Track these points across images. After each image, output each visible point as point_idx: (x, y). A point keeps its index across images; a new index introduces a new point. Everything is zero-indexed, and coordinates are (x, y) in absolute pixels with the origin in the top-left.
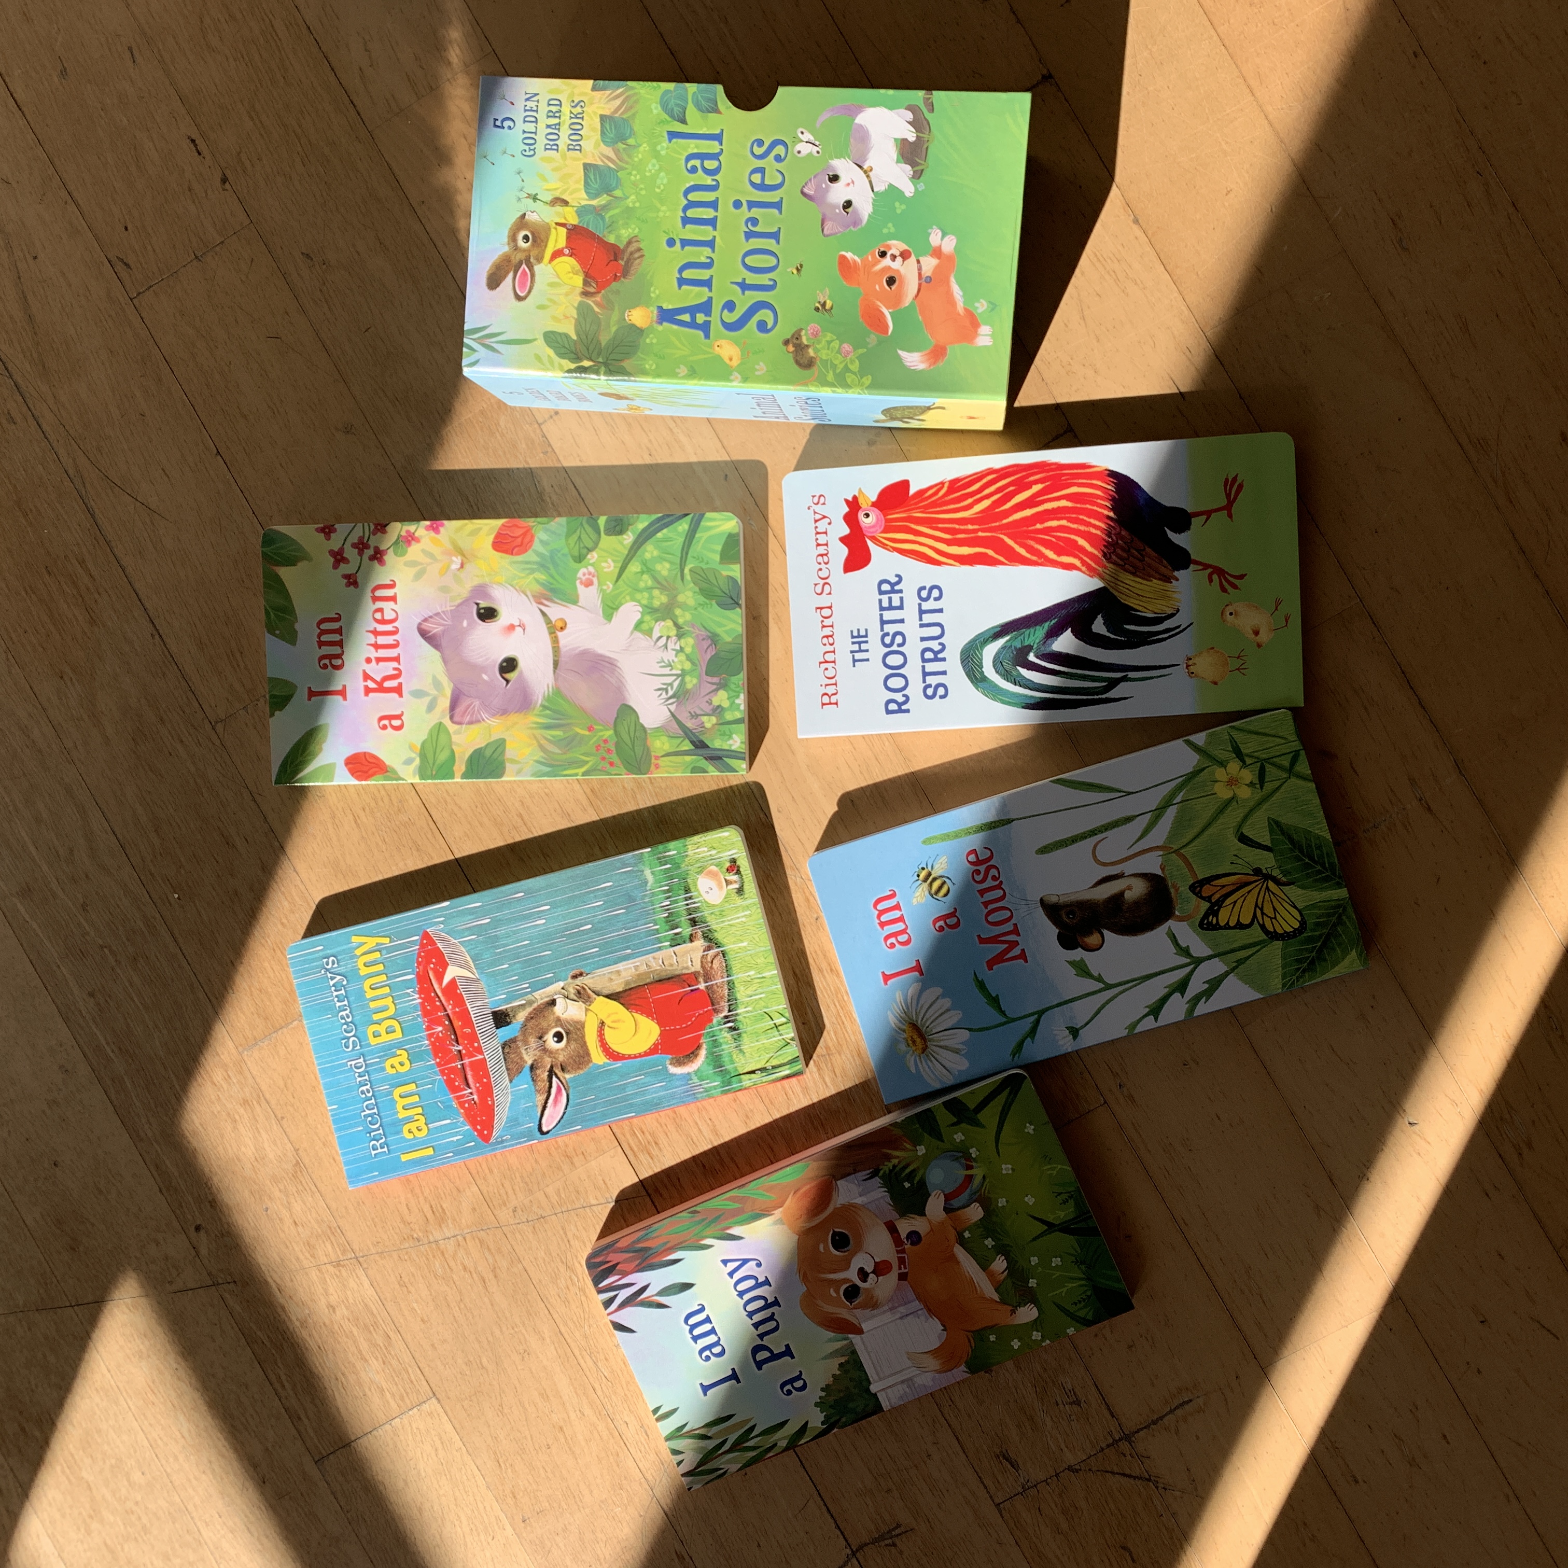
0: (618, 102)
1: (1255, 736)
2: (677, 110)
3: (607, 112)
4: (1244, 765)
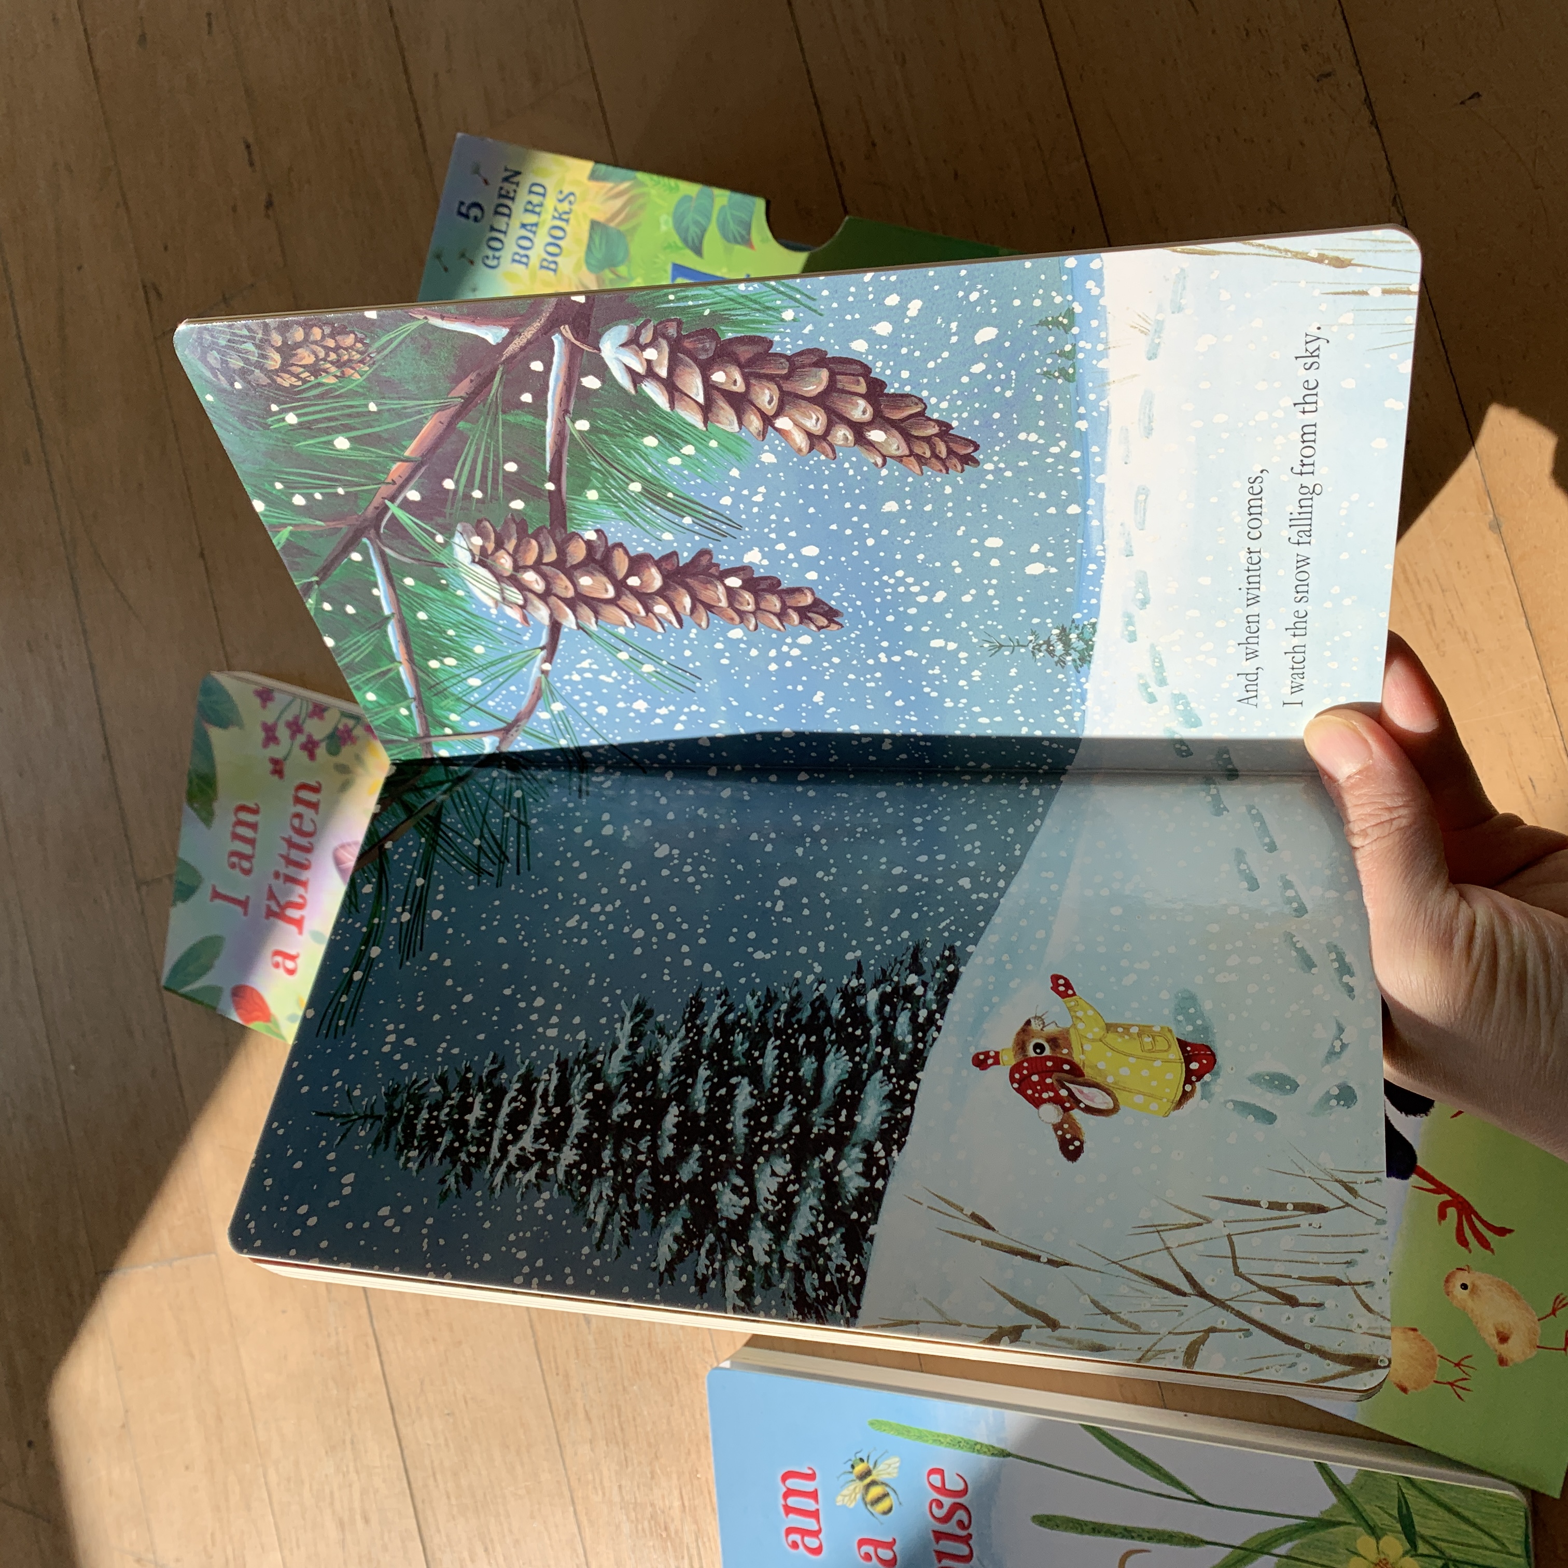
0: (618, 203)
2: (693, 230)
3: (601, 218)
4: (1413, 1550)
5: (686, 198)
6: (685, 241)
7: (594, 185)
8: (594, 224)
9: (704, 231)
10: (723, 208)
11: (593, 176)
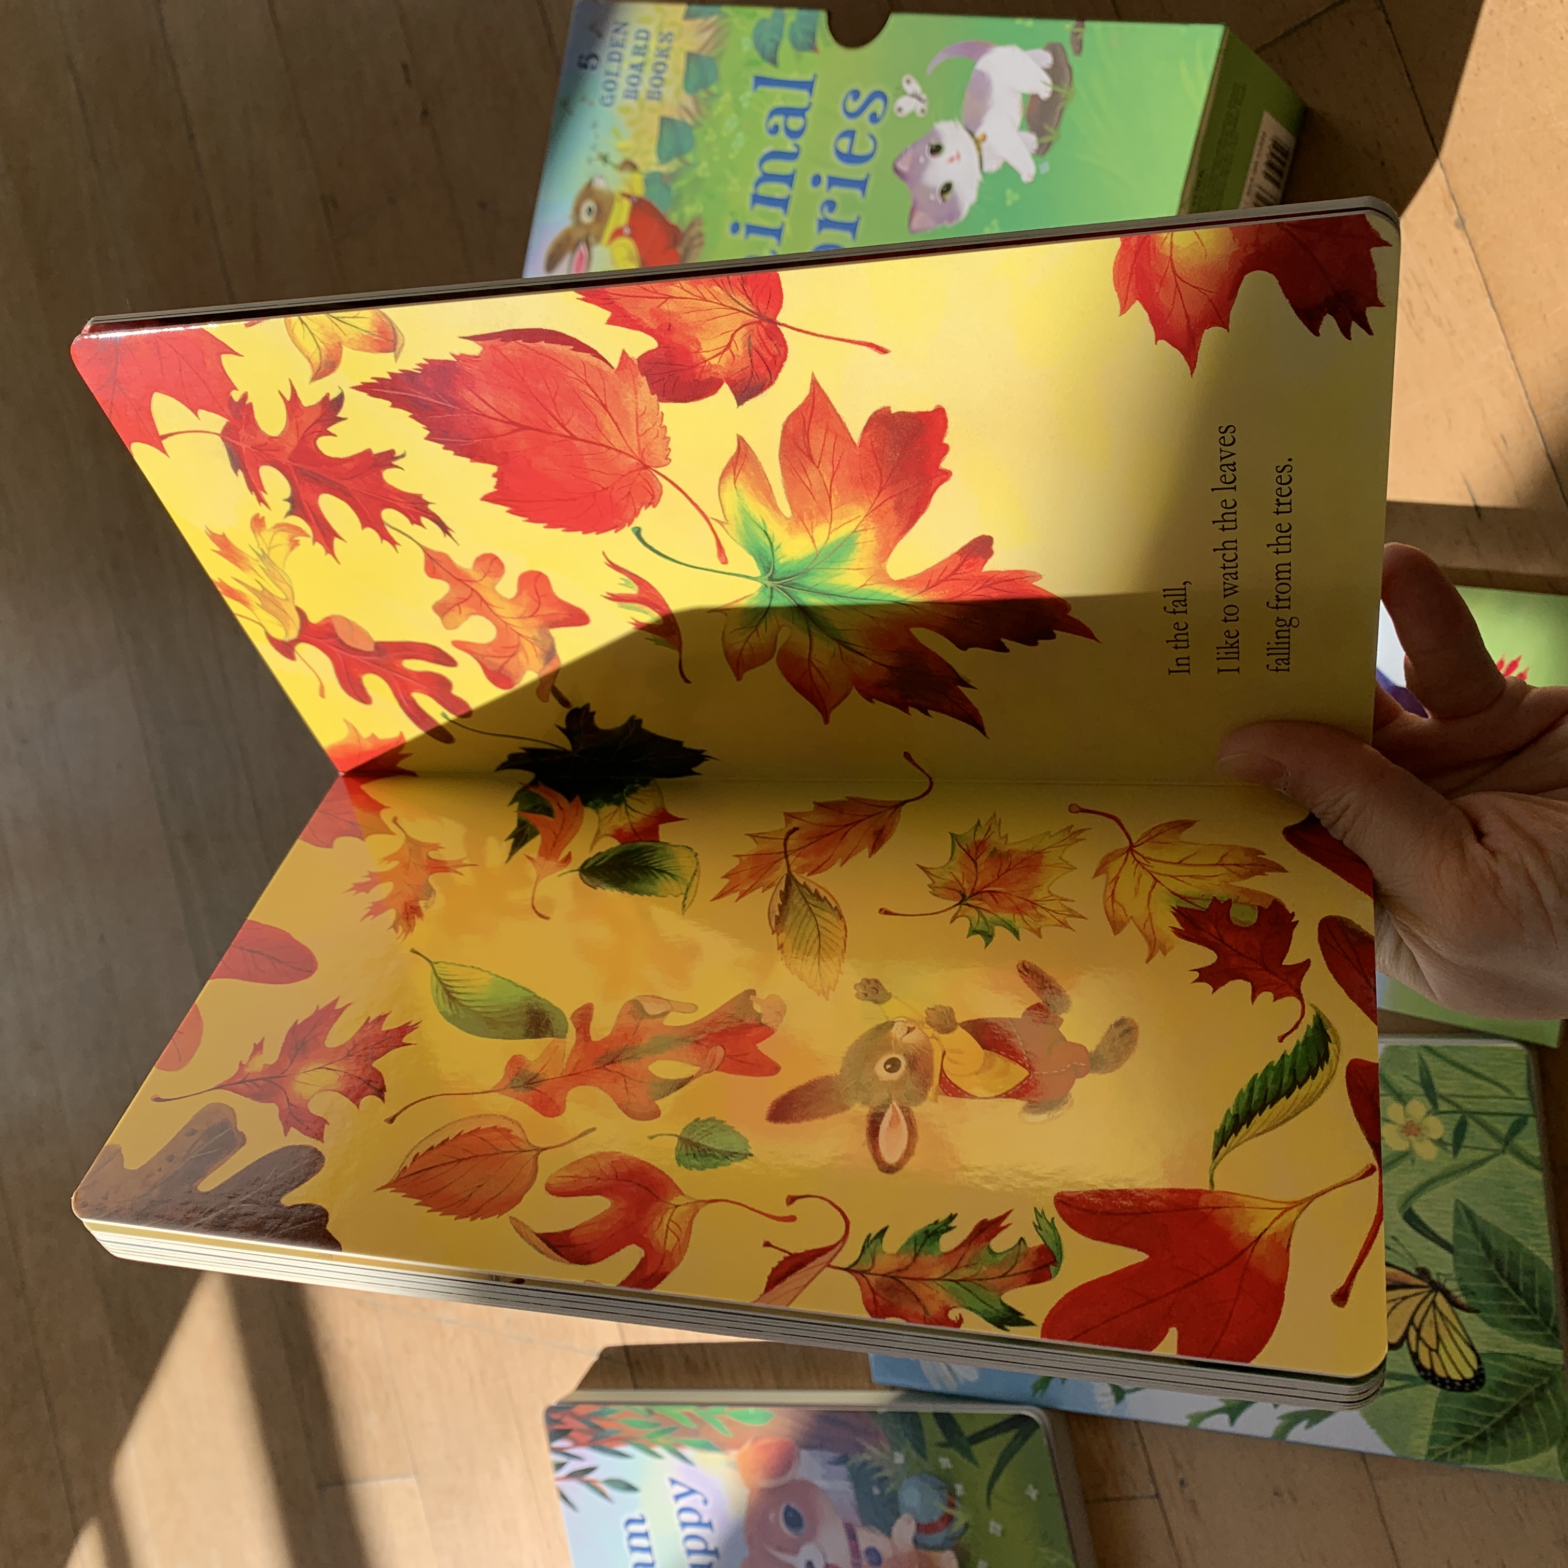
0: (707, 35)
1: (1458, 1072)
2: (770, 46)
3: (694, 48)
4: (1435, 1111)
5: (763, 21)
6: (763, 56)
7: (689, 24)
8: (690, 56)
9: (777, 44)
10: (793, 25)
11: (688, 16)
